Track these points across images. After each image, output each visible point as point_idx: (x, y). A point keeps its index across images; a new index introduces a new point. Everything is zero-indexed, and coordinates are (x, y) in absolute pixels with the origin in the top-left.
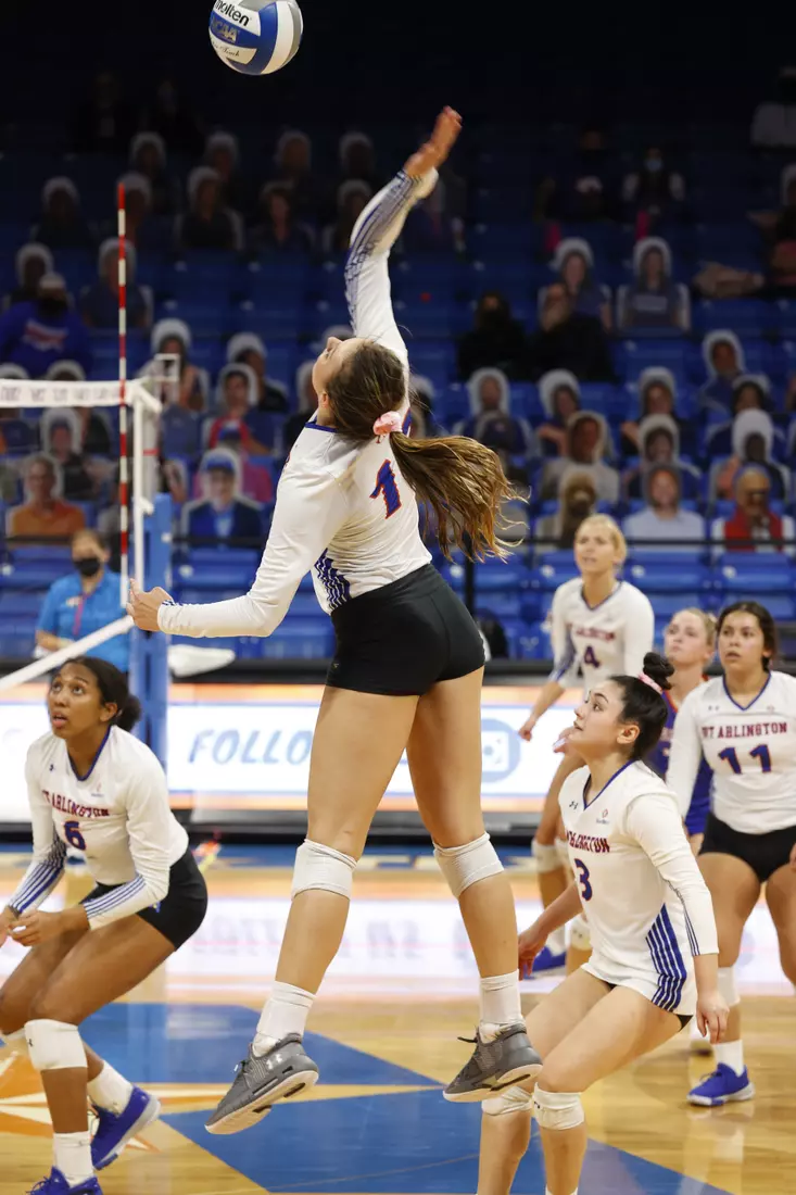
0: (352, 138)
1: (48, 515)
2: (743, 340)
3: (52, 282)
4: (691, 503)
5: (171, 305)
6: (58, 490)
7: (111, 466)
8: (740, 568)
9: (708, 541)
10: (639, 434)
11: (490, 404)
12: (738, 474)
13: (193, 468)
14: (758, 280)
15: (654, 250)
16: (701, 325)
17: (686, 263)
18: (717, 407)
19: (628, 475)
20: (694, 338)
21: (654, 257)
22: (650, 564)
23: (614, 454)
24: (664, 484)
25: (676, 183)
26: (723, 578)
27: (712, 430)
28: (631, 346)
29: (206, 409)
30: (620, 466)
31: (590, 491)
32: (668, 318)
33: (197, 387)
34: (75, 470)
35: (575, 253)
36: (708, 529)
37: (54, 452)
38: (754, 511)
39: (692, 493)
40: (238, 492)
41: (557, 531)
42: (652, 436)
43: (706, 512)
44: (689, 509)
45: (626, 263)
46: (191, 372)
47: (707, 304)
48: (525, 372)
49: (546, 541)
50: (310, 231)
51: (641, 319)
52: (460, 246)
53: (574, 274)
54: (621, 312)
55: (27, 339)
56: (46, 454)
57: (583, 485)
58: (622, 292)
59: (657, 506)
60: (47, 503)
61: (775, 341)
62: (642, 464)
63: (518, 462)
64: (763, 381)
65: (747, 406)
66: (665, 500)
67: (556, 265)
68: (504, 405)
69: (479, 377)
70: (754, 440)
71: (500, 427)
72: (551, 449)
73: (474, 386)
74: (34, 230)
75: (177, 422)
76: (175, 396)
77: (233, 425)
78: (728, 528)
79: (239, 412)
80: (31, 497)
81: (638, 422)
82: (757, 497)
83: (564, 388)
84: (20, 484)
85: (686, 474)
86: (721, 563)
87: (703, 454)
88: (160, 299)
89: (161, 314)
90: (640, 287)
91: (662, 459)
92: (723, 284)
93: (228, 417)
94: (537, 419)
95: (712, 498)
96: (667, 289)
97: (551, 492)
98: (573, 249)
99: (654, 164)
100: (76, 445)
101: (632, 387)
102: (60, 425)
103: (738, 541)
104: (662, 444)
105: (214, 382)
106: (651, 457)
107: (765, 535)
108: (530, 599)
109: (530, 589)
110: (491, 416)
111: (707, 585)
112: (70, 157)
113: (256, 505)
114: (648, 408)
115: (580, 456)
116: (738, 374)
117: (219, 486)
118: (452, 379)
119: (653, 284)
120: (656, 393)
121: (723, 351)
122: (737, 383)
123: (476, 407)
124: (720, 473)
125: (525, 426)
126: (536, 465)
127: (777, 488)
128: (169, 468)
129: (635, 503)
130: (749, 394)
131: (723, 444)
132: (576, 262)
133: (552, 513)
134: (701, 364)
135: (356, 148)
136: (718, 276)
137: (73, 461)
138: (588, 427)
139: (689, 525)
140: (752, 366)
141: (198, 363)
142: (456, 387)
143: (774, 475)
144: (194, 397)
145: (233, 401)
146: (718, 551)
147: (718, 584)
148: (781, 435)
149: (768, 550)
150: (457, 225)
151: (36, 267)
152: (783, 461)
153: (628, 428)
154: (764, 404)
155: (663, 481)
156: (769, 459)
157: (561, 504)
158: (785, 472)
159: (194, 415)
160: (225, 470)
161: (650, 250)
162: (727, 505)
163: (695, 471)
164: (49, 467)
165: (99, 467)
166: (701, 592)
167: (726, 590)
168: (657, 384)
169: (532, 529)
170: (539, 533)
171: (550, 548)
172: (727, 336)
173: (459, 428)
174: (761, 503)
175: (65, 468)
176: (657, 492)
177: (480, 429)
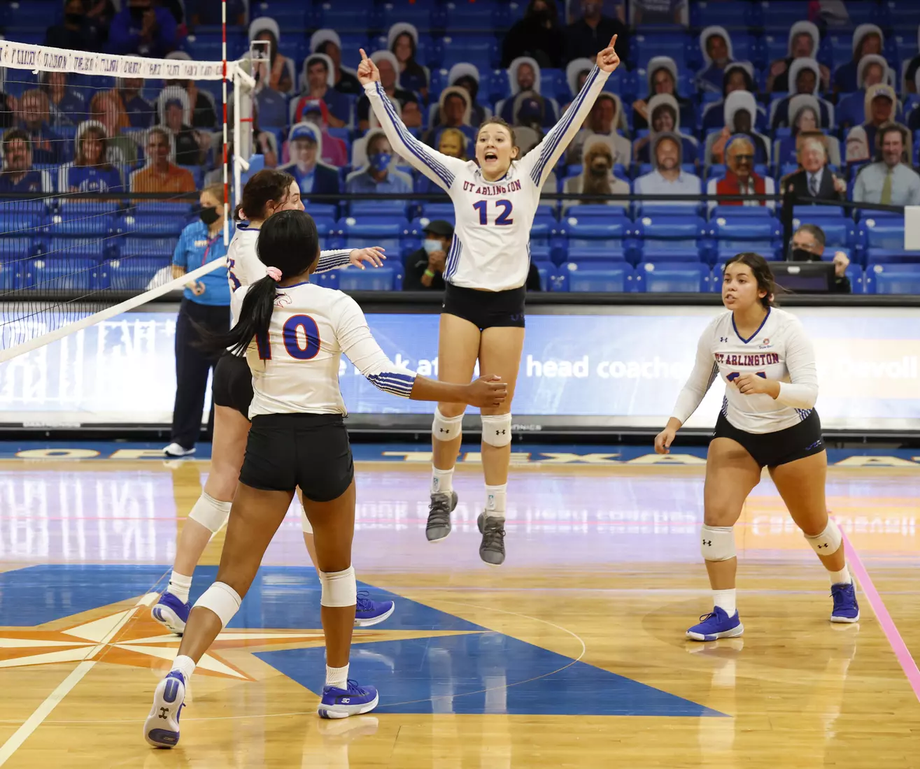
1: (163, 175)
2: (732, 35)
4: (690, 167)
5: (264, 6)
6: (171, 156)
7: (215, 136)
8: (730, 219)
9: (704, 197)
10: (647, 111)
11: (525, 85)
12: (729, 143)
13: (282, 138)
16: (698, 22)
19: (638, 143)
20: (693, 33)
22: (655, 215)
23: (626, 126)
24: (668, 150)
26: (716, 227)
27: (707, 107)
28: (641, 39)
29: (292, 91)
30: (632, 136)
31: (608, 156)
32: (672, 16)
33: (285, 69)
34: (185, 140)
36: (704, 187)
38: (741, 173)
39: (690, 158)
40: (318, 159)
41: (580, 189)
42: (658, 112)
43: (703, 174)
44: (688, 172)
46: (280, 60)
47: (703, 5)
49: (571, 196)
51: (648, 16)
54: (632, 10)
56: (161, 126)
57: (602, 151)
59: (662, 168)
60: (162, 165)
61: (758, 35)
62: (651, 135)
64: (749, 68)
65: (735, 89)
66: (669, 163)
68: (537, 87)
69: (516, 63)
70: (741, 115)
71: (534, 104)
73: (511, 72)
75: (269, 101)
76: (267, 80)
77: (315, 103)
78: (719, 185)
79: (319, 93)
80: (149, 162)
81: (647, 101)
82: (744, 161)
83: (586, 72)
84: (141, 150)
85: (685, 141)
86: (714, 214)
87: (700, 127)
88: (255, 2)
89: (255, 13)
91: (666, 130)
93: (310, 97)
94: (564, 99)
95: (707, 162)
97: (575, 157)
100: (186, 121)
101: (641, 72)
102: (175, 104)
103: (729, 196)
104: (666, 118)
105: (299, 68)
107: (751, 192)
108: (559, 245)
109: (558, 235)
110: (527, 94)
111: (703, 232)
113: (336, 168)
114: (655, 89)
115: (599, 127)
116: (729, 61)
117: (304, 152)
118: (494, 67)
120: (661, 77)
121: (717, 43)
122: (728, 68)
123: (514, 88)
124: (714, 142)
125: (555, 104)
127: (760, 153)
128: (262, 138)
129: (645, 167)
130: (737, 77)
131: (716, 118)
133: (577, 174)
137: (184, 133)
138: (609, 104)
139: (690, 184)
140: (739, 56)
141: (286, 53)
142: (497, 72)
143: (759, 143)
144: (282, 80)
145: (314, 83)
146: (712, 204)
147: (712, 232)
148: (763, 111)
149: (754, 203)
152: (765, 132)
153: (638, 105)
154: (749, 86)
155: (667, 146)
156: (753, 130)
157: (584, 166)
158: (767, 141)
159: (283, 95)
160: (309, 138)
162: (719, 168)
163: (694, 140)
164: (164, 136)
165: (206, 137)
166: (698, 238)
167: (719, 237)
168: (662, 69)
169: (560, 187)
170: (566, 191)
171: (575, 203)
172: (719, 30)
173: (499, 105)
174: (747, 166)
175: (178, 138)
176: (662, 157)
177: (517, 106)
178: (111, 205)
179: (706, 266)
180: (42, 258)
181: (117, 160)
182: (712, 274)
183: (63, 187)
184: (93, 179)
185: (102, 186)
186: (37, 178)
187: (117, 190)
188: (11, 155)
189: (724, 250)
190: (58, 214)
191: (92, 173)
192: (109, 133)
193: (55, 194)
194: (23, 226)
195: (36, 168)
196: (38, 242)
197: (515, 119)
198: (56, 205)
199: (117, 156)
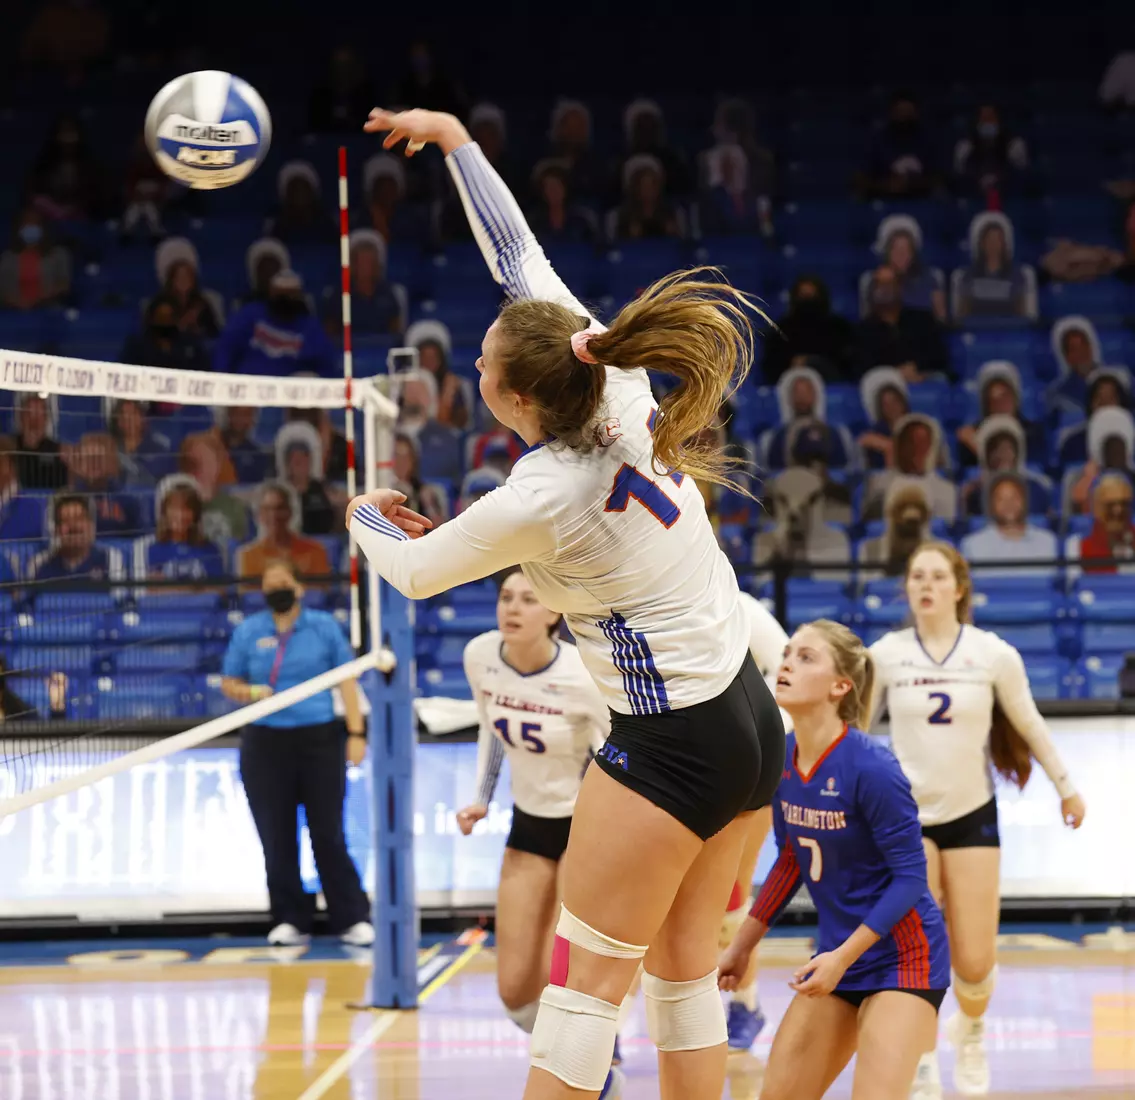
0: (641, 107)
1: (285, 551)
2: (1100, 329)
3: (287, 280)
4: (1042, 519)
5: (429, 306)
6: (295, 523)
8: (1099, 593)
9: (1061, 562)
10: (978, 439)
11: (803, 409)
12: (1095, 483)
14: (1117, 259)
15: (992, 227)
16: (1050, 313)
17: (1032, 239)
18: (1070, 407)
19: (966, 487)
20: (1044, 327)
21: (994, 235)
22: (992, 590)
23: (950, 464)
24: (1008, 498)
25: (1017, 149)
26: (1078, 604)
27: (1065, 433)
29: (470, 425)
30: (957, 477)
31: (921, 506)
32: (1012, 306)
33: (459, 396)
34: (315, 500)
35: (901, 233)
36: (1061, 548)
37: (291, 478)
38: (1113, 526)
39: (1041, 507)
41: (884, 555)
42: (993, 442)
43: (1059, 529)
44: (1038, 526)
45: (963, 245)
46: (451, 381)
47: (1057, 289)
48: (844, 372)
49: (871, 566)
50: (591, 216)
51: (979, 307)
52: (767, 228)
53: (901, 255)
54: (956, 298)
55: (255, 342)
56: (281, 481)
57: (912, 501)
58: (957, 276)
59: (1001, 522)
60: (282, 537)
62: (982, 475)
63: (837, 476)
64: (1122, 375)
65: (1105, 403)
66: (1010, 516)
67: (879, 247)
68: (820, 410)
69: (789, 377)
70: (1114, 443)
71: (815, 436)
72: (876, 460)
73: (783, 389)
74: (269, 224)
75: (436, 441)
76: (432, 409)
77: (501, 441)
78: (1085, 547)
80: (263, 532)
81: (977, 426)
82: (1118, 509)
83: (888, 389)
84: (251, 516)
85: (1034, 486)
86: (1077, 587)
87: (1054, 462)
88: (416, 297)
89: (416, 315)
90: (978, 270)
91: (1005, 469)
92: (1074, 265)
93: (493, 433)
94: (859, 426)
95: (1065, 512)
96: (1008, 271)
97: (875, 511)
98: (898, 228)
99: (989, 129)
100: (317, 470)
101: (971, 386)
102: (299, 448)
103: (1098, 560)
104: (1005, 451)
106: (992, 465)
107: (1129, 552)
109: (855, 622)
110: (805, 422)
111: (1061, 613)
112: (310, 139)
114: (988, 409)
115: (910, 465)
116: (1094, 367)
119: (993, 266)
120: (997, 392)
121: (1076, 341)
122: (1092, 376)
123: (786, 413)
125: (846, 435)
126: (858, 479)
129: (976, 521)
130: (1106, 390)
131: (1077, 449)
132: (902, 243)
133: (878, 534)
134: (1052, 359)
135: (643, 119)
136: (1070, 256)
137: (314, 489)
138: (921, 432)
139: (1039, 543)
140: (1109, 358)
141: (460, 372)
142: (763, 391)
144: (456, 411)
146: (1074, 573)
147: (1074, 613)
149: (1131, 570)
150: (764, 205)
151: (269, 265)
153: (966, 433)
154: (1125, 400)
155: (1007, 492)
156: (1131, 464)
157: (888, 523)
159: (456, 432)
161: (990, 227)
162: (1083, 521)
163: (1046, 482)
164: (284, 496)
166: (1054, 622)
167: (1084, 619)
168: (998, 380)
169: (854, 553)
170: (863, 556)
171: (875, 577)
172: (1081, 323)
173: (766, 439)
174: (1123, 517)
175: (305, 499)
176: (1000, 506)
177: (791, 439)
178: (209, 596)
179: (1065, 662)
180: (111, 674)
181: (218, 532)
182: (1074, 672)
183: (140, 572)
184: (183, 558)
185: (196, 569)
186: (102, 561)
187: (218, 573)
188: (65, 528)
189: (1092, 637)
190: (135, 611)
191: (183, 550)
192: (205, 493)
193: (129, 583)
194: (83, 629)
195: (100, 545)
196: (102, 652)
197: (788, 456)
198: (130, 599)
199: (217, 525)
